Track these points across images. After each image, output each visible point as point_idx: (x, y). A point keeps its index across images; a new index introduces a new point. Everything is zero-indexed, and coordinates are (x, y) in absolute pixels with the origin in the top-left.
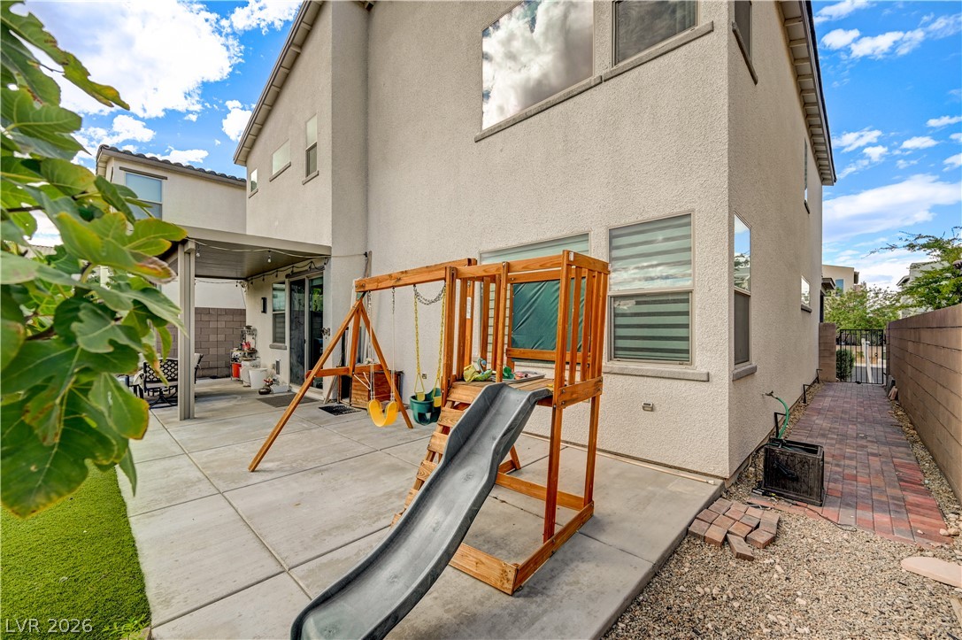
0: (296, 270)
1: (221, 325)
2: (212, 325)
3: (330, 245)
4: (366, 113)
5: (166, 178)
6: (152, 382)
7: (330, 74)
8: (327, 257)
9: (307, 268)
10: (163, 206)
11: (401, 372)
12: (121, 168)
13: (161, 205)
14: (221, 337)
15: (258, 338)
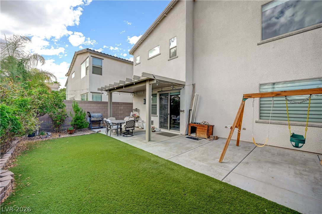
0: (163, 90)
1: (122, 108)
2: (120, 108)
3: (185, 81)
4: (193, 36)
5: (103, 59)
6: (128, 128)
7: (185, 23)
8: (184, 85)
9: (171, 89)
10: (103, 69)
11: (214, 126)
12: (91, 56)
13: (101, 68)
14: (122, 112)
15: (140, 113)
